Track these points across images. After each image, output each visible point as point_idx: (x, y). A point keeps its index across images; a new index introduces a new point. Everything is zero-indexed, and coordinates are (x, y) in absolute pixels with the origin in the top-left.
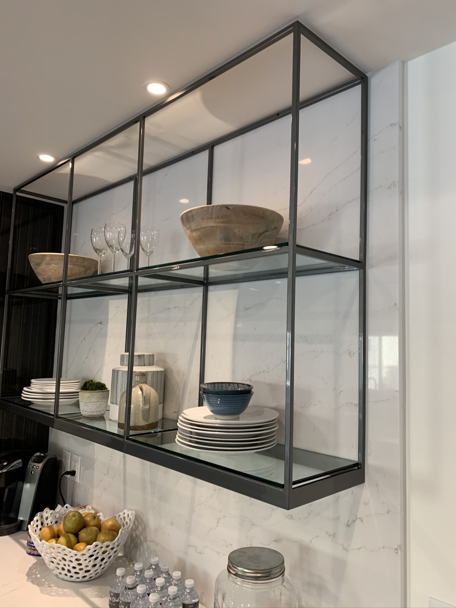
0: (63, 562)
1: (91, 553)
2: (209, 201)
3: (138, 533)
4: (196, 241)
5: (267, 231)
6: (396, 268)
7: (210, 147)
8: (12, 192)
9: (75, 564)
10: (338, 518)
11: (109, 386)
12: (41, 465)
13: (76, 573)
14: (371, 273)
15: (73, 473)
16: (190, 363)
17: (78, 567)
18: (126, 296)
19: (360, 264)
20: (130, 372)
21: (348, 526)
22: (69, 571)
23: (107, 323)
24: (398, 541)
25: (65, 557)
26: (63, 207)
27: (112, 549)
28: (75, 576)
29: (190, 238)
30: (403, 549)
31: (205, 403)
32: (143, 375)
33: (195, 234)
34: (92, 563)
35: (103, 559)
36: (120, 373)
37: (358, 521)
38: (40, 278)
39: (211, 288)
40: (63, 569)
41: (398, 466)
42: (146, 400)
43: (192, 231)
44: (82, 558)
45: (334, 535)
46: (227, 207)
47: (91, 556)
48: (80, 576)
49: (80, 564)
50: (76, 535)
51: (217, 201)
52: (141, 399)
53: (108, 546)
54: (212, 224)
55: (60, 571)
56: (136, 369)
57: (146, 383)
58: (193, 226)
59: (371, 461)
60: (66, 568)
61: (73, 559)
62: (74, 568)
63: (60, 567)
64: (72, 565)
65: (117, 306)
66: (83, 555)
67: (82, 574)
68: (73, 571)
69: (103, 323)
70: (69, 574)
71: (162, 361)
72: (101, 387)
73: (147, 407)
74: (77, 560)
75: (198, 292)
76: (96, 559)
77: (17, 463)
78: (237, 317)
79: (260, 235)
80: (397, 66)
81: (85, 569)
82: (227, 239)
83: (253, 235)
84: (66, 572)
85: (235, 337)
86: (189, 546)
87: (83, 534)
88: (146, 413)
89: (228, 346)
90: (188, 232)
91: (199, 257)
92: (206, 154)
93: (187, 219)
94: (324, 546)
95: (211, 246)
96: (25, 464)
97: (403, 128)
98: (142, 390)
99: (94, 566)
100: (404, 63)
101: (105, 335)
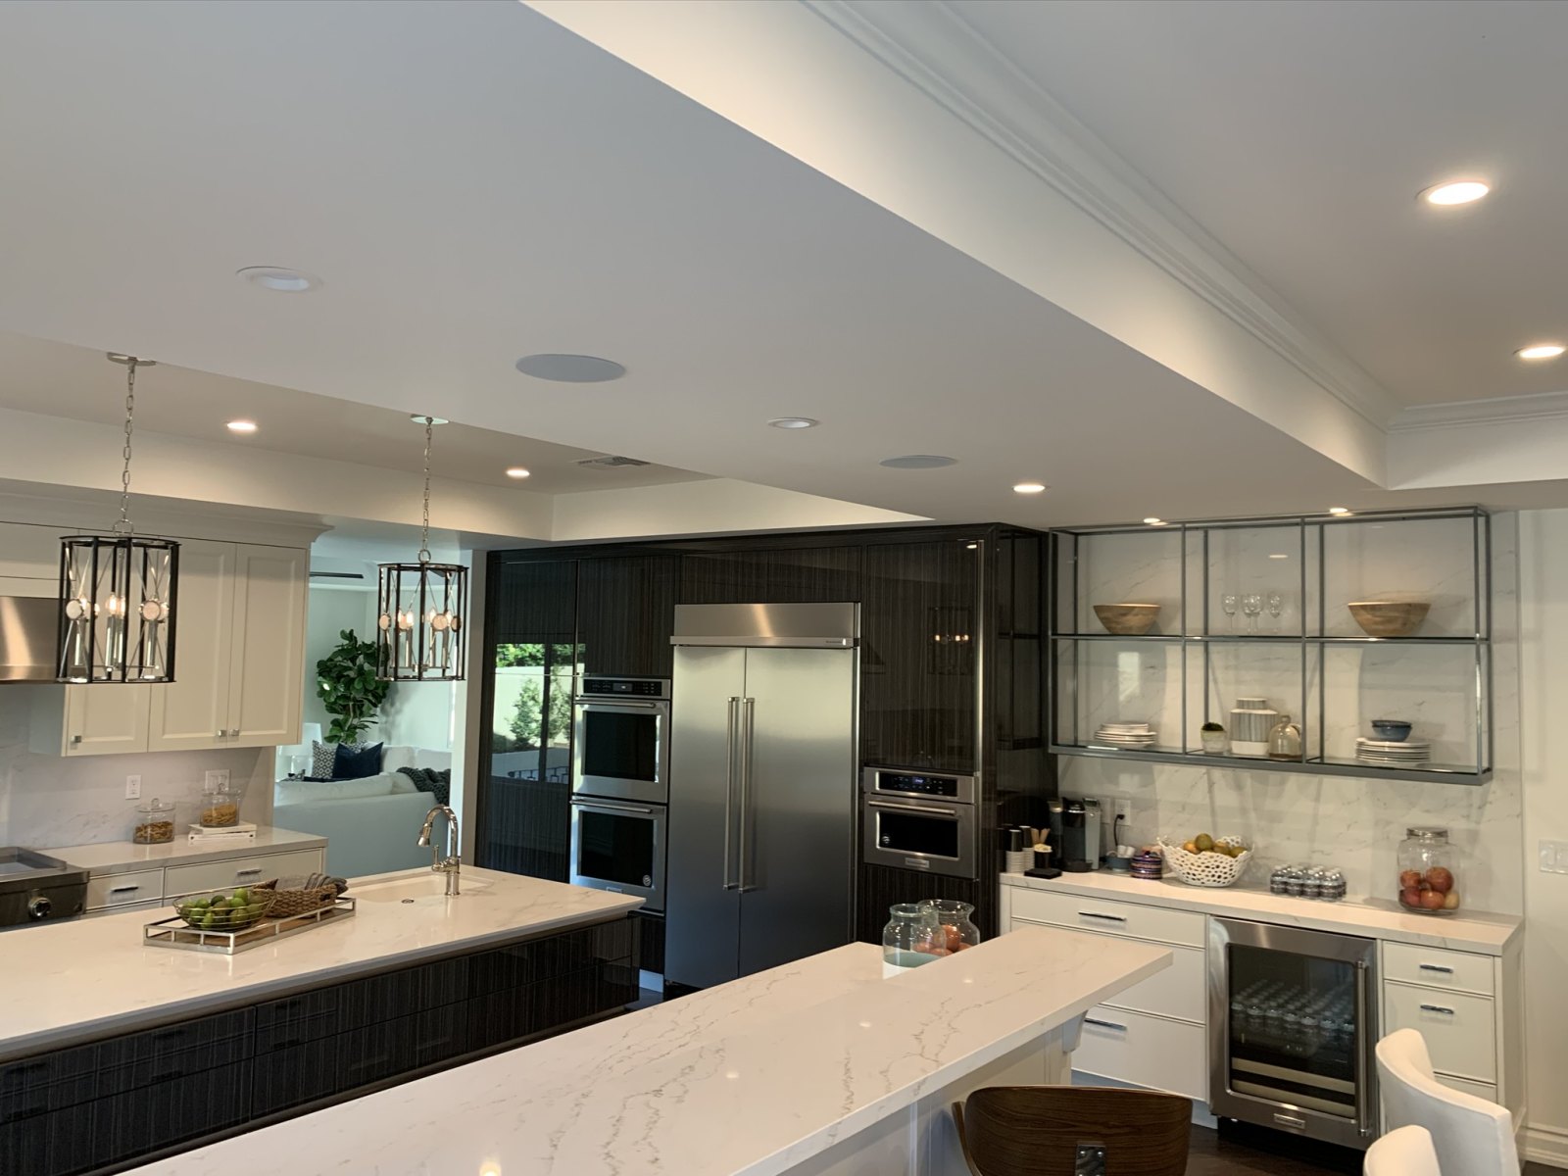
6: (1514, 647)
14: (1496, 647)
15: (1121, 817)
19: (1487, 641)
24: (1519, 811)
30: (1520, 815)
41: (1516, 766)
45: (1468, 816)
72: (1220, 729)
73: (1300, 740)
78: (1362, 669)
80: (1510, 515)
86: (1314, 852)
89: (1352, 694)
94: (1459, 826)
97: (1516, 553)
98: (1295, 728)
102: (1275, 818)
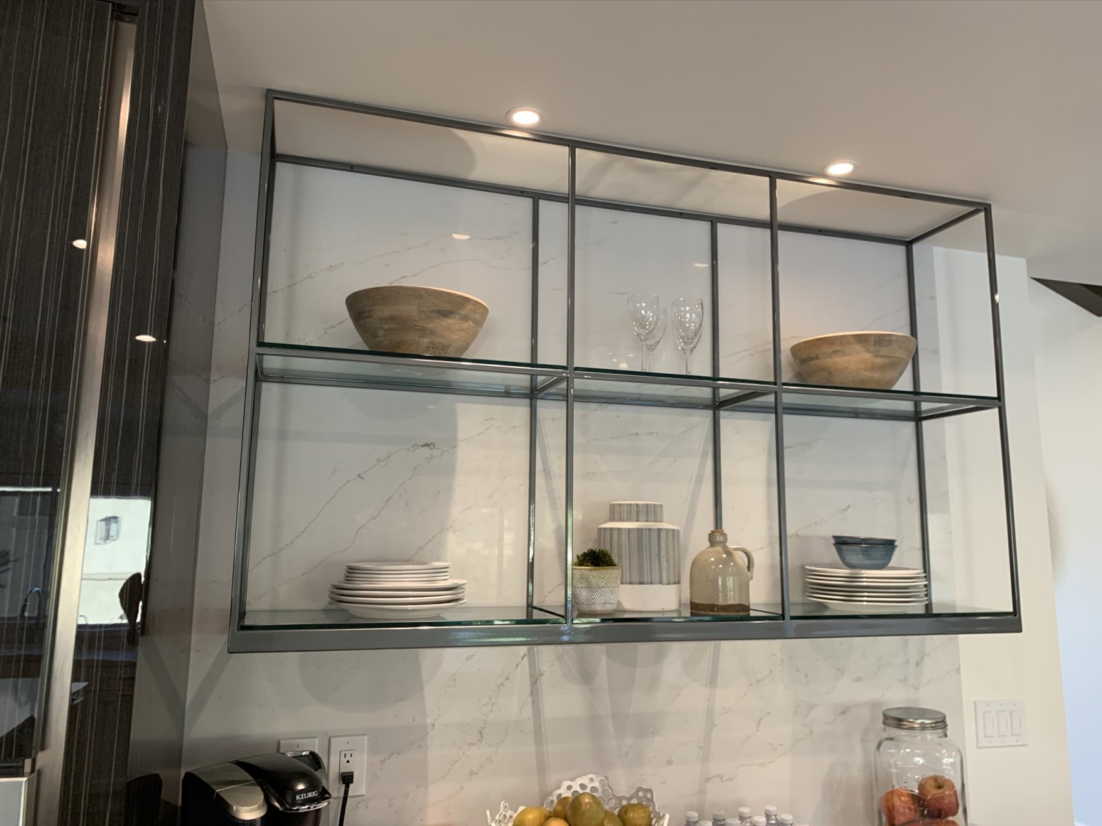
7: (715, 221)
15: (349, 779)
21: (918, 664)
45: (905, 680)
75: (699, 416)
102: (645, 727)
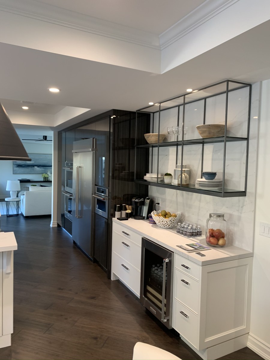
0: (162, 222)
1: (170, 220)
2: (204, 123)
3: (182, 219)
4: (201, 134)
5: (221, 130)
6: (256, 141)
7: (205, 99)
8: (136, 111)
9: (166, 223)
10: (239, 206)
11: (173, 174)
12: (149, 201)
13: (166, 225)
14: (250, 141)
15: (159, 204)
16: (198, 168)
17: (167, 224)
18: (176, 146)
19: (247, 139)
20: (182, 170)
21: (242, 207)
22: (164, 225)
23: (169, 155)
24: (253, 209)
25: (163, 221)
26: (150, 114)
27: (176, 220)
28: (166, 226)
29: (199, 133)
30: (255, 211)
31: (203, 177)
32: (184, 171)
33: (200, 132)
34: (170, 223)
35: (173, 222)
36: (177, 171)
37: (244, 206)
38: (148, 142)
39: (205, 144)
40: (162, 224)
41: (254, 191)
42: (186, 177)
43: (200, 131)
44: (168, 221)
45: (238, 210)
46: (209, 125)
47: (170, 221)
48: (167, 226)
49: (167, 223)
50: (165, 216)
51: (207, 123)
52: (184, 177)
53: (175, 219)
54: (205, 129)
55: (161, 225)
56: (183, 169)
57: (185, 173)
58: (200, 130)
59: (248, 191)
60: (163, 224)
61: (165, 221)
62: (166, 224)
63: (161, 224)
64: (165, 223)
65: (172, 150)
66: (168, 220)
67: (168, 226)
68: (165, 225)
69: (167, 155)
70: (164, 226)
71: (189, 167)
72: (170, 175)
73: (186, 179)
74: (166, 221)
75: (201, 145)
76: (171, 222)
77: (142, 200)
78: (213, 153)
79: (219, 131)
80: (259, 83)
81: (169, 224)
82: (209, 133)
83: (217, 132)
84: (163, 225)
85: (212, 159)
87: (167, 216)
88: (186, 181)
90: (199, 131)
91: (202, 138)
92: (203, 101)
93: (198, 128)
94: (236, 214)
95: (206, 135)
96: (144, 200)
97: (260, 101)
98: (184, 175)
99: (171, 224)
100: (261, 82)
101: (168, 160)
102: (190, 207)
